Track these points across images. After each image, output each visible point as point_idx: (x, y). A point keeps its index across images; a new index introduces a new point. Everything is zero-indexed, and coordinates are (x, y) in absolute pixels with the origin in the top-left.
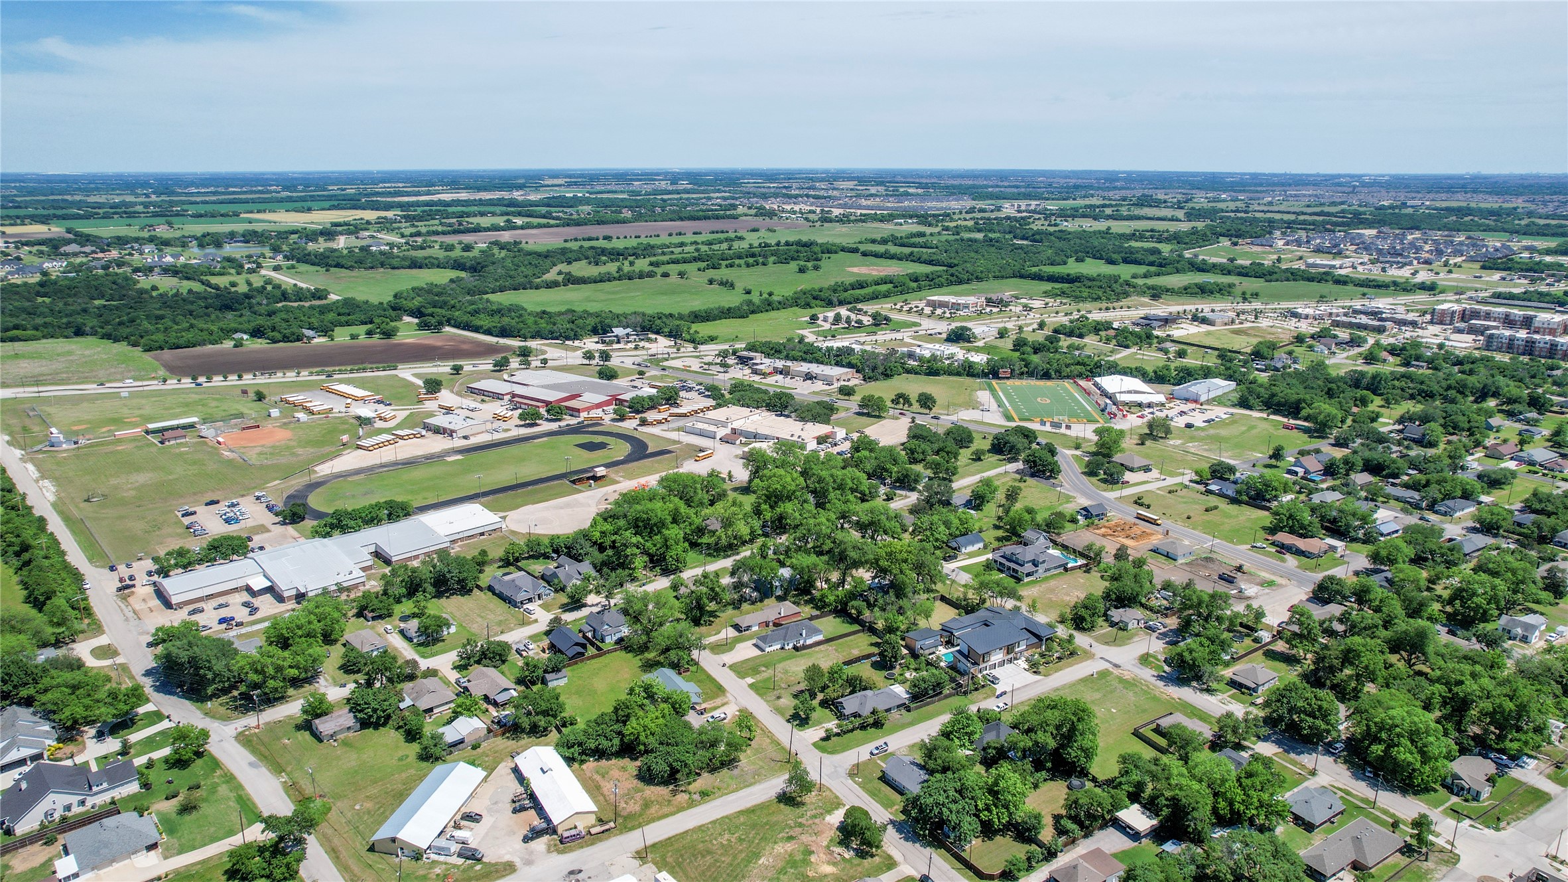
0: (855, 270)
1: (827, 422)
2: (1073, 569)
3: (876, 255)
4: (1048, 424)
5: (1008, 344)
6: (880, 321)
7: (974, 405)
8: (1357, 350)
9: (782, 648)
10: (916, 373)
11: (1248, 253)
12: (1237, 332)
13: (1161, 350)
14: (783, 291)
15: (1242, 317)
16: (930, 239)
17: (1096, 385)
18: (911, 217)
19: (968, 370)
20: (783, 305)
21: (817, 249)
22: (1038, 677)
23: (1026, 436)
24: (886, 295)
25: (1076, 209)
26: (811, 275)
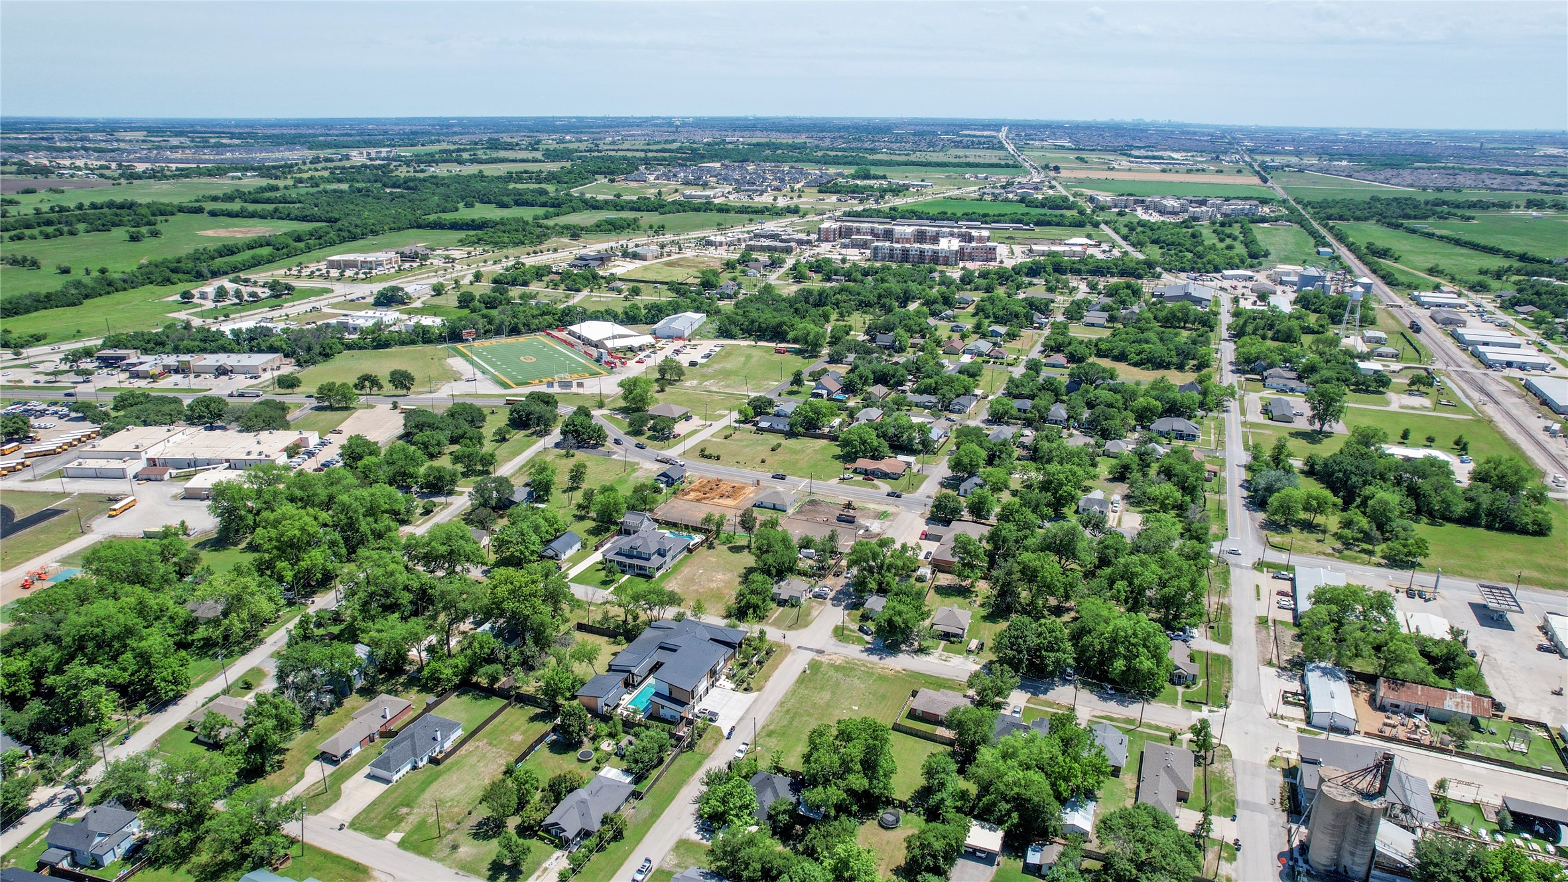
0: (210, 233)
1: (286, 426)
2: (697, 546)
3: (230, 214)
4: (556, 385)
5: (451, 300)
6: (280, 292)
7: (456, 377)
8: (782, 271)
9: (414, 768)
10: (360, 348)
11: (629, 189)
12: (670, 264)
13: (613, 289)
14: (119, 268)
15: (666, 249)
16: (287, 192)
17: (571, 333)
18: (246, 170)
19: (423, 336)
20: (129, 283)
21: (144, 211)
22: (753, 695)
23: (547, 403)
24: (270, 261)
25: (432, 155)
26: (148, 243)
